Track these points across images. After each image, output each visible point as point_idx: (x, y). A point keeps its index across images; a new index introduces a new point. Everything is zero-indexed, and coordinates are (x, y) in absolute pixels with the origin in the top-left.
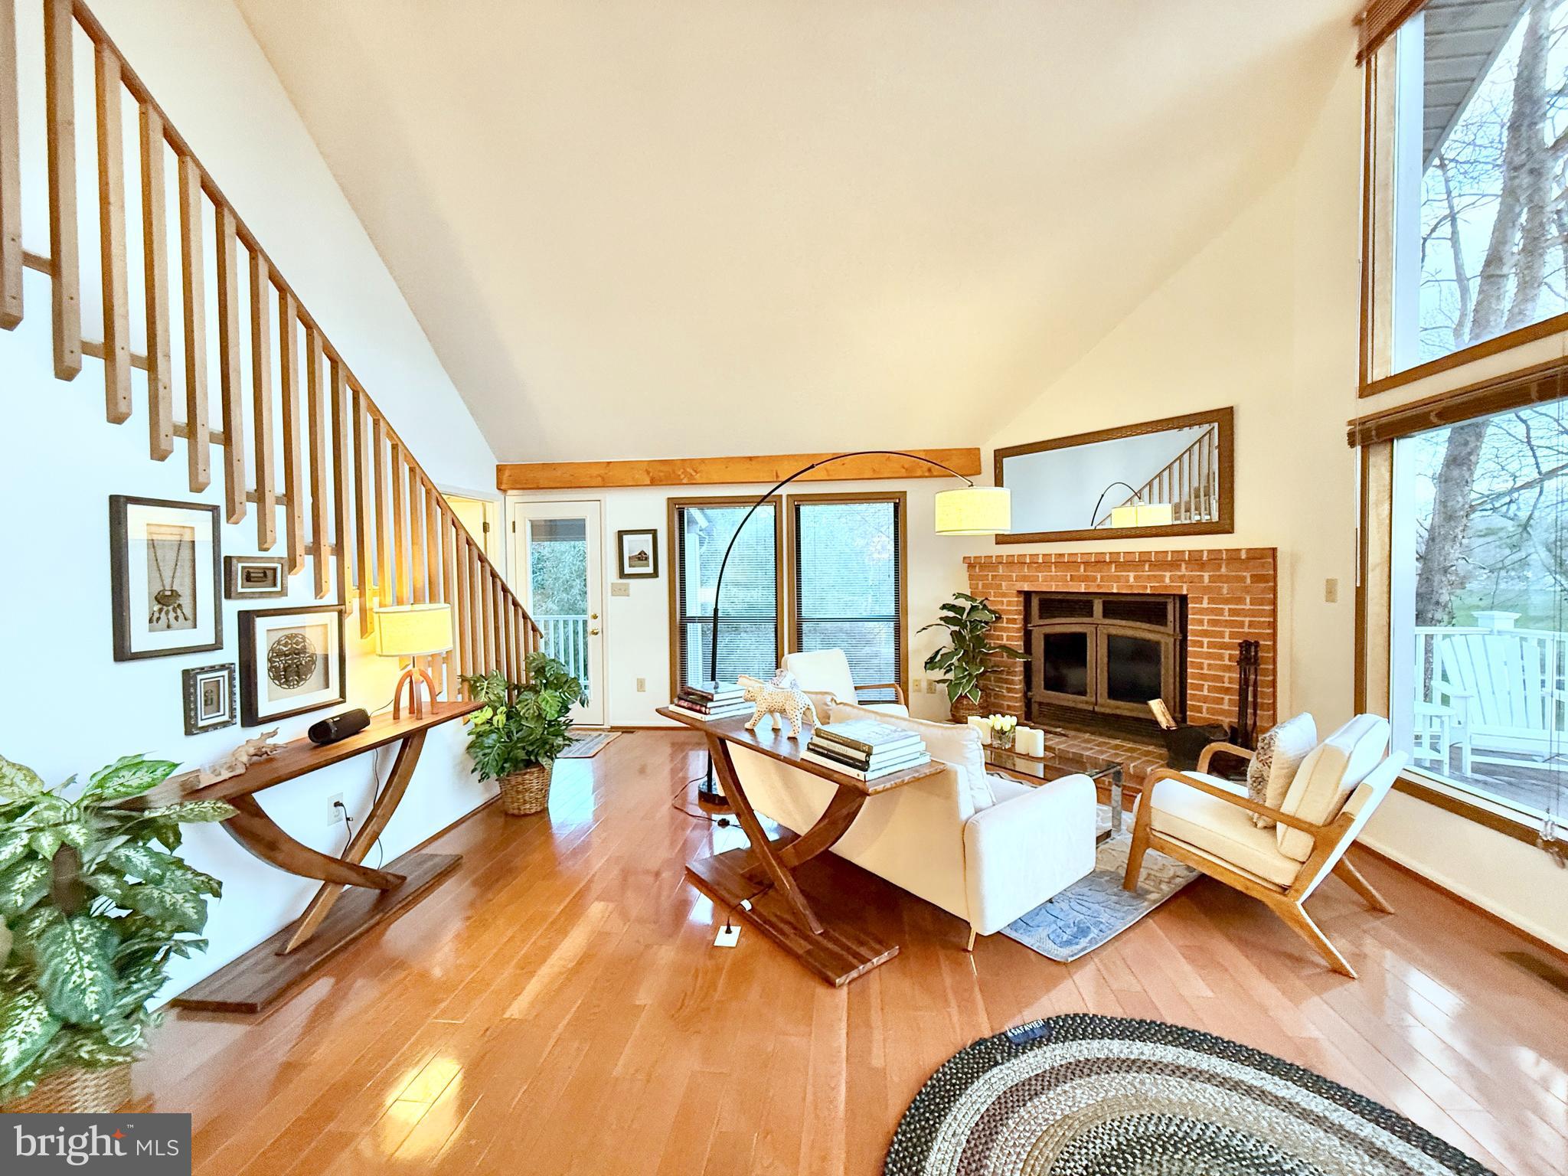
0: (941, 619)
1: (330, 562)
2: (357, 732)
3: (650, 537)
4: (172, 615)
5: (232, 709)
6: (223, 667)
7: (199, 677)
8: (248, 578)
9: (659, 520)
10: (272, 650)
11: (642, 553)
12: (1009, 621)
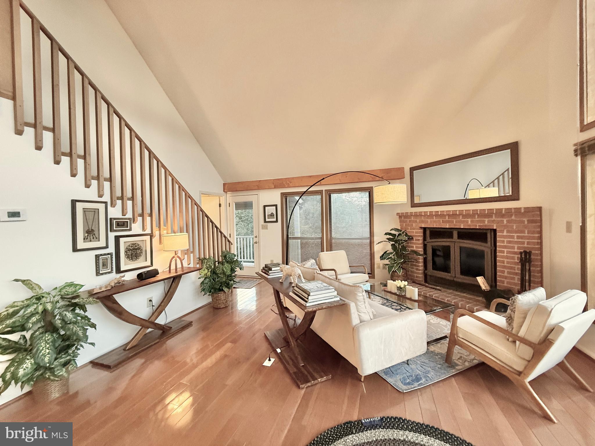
0: (387, 239)
1: (148, 219)
2: (155, 276)
3: (275, 207)
4: (92, 237)
5: (112, 268)
6: (108, 254)
7: (100, 257)
8: (118, 225)
9: (277, 201)
10: (127, 248)
11: (272, 213)
12: (416, 240)
